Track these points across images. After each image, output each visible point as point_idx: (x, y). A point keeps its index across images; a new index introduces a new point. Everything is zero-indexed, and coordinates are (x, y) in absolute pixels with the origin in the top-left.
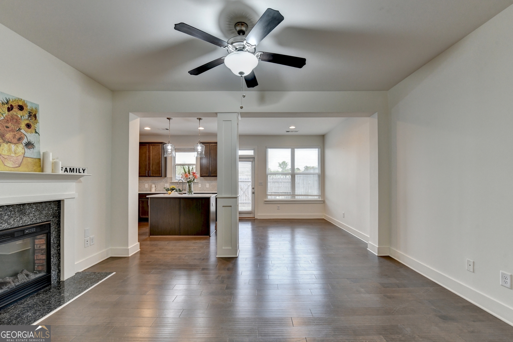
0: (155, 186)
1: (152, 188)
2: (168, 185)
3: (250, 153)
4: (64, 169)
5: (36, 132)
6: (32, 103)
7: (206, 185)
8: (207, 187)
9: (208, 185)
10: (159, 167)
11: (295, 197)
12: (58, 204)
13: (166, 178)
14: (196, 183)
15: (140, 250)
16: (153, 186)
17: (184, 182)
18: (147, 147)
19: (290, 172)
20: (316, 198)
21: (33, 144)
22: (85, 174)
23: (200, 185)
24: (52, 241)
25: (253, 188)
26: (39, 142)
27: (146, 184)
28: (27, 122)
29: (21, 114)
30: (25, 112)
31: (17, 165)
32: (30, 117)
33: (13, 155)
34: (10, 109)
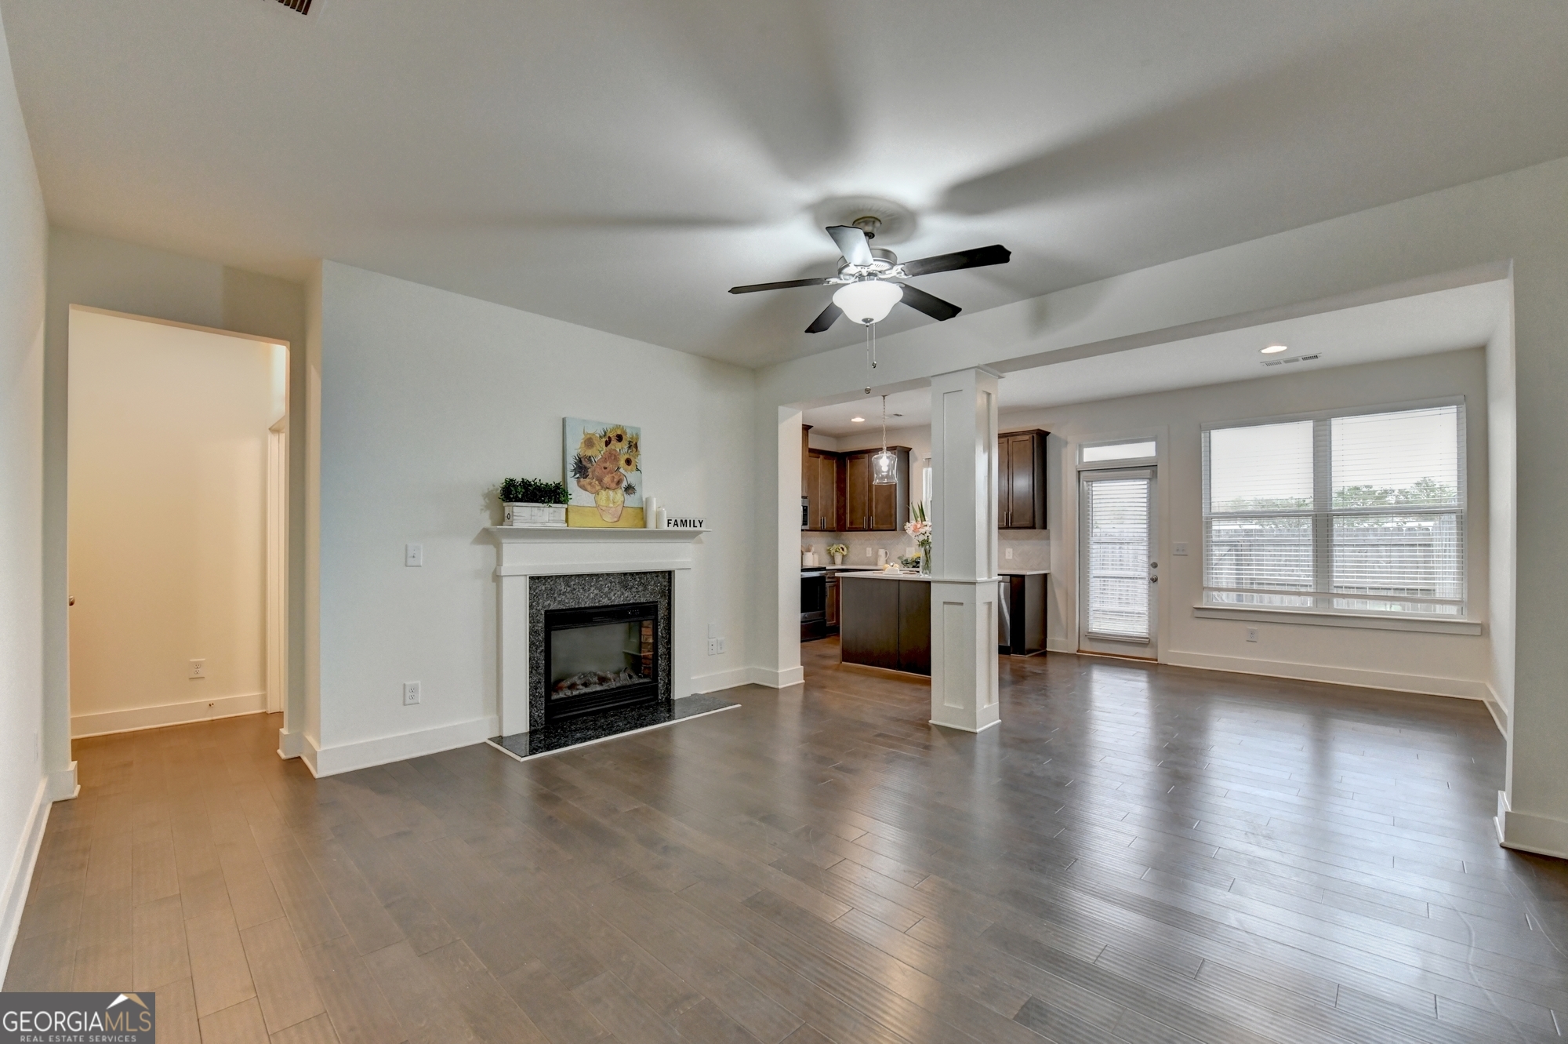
0: (886, 553)
3: (1145, 450)
4: (673, 522)
5: (637, 470)
6: (632, 428)
7: (1004, 553)
9: (1010, 553)
10: (890, 507)
11: (1330, 602)
12: (669, 575)
15: (804, 681)
16: (882, 552)
18: (866, 460)
19: (1311, 507)
20: (1450, 612)
21: (633, 488)
22: (703, 528)
24: (660, 634)
25: (1155, 565)
26: (641, 483)
27: (868, 549)
28: (626, 457)
29: (621, 448)
30: (624, 445)
31: (616, 519)
32: (630, 447)
33: (611, 505)
34: (607, 443)
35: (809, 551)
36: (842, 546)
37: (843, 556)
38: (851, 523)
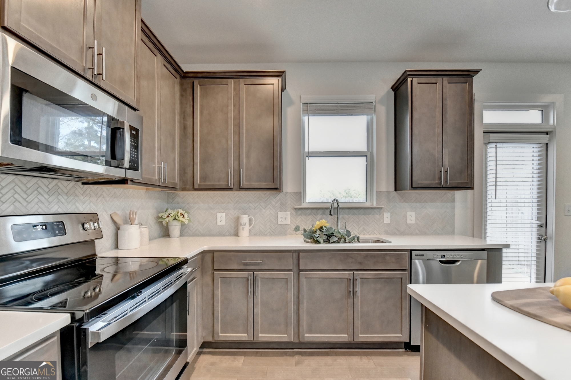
0: (250, 220)
1: (241, 228)
2: (289, 216)
7: (405, 217)
8: (409, 222)
9: (411, 217)
13: (281, 194)
14: (375, 210)
16: (245, 219)
17: (341, 208)
18: (231, 88)
23: (387, 218)
27: (219, 215)
35: (129, 221)
36: (181, 211)
37: (183, 225)
38: (204, 178)
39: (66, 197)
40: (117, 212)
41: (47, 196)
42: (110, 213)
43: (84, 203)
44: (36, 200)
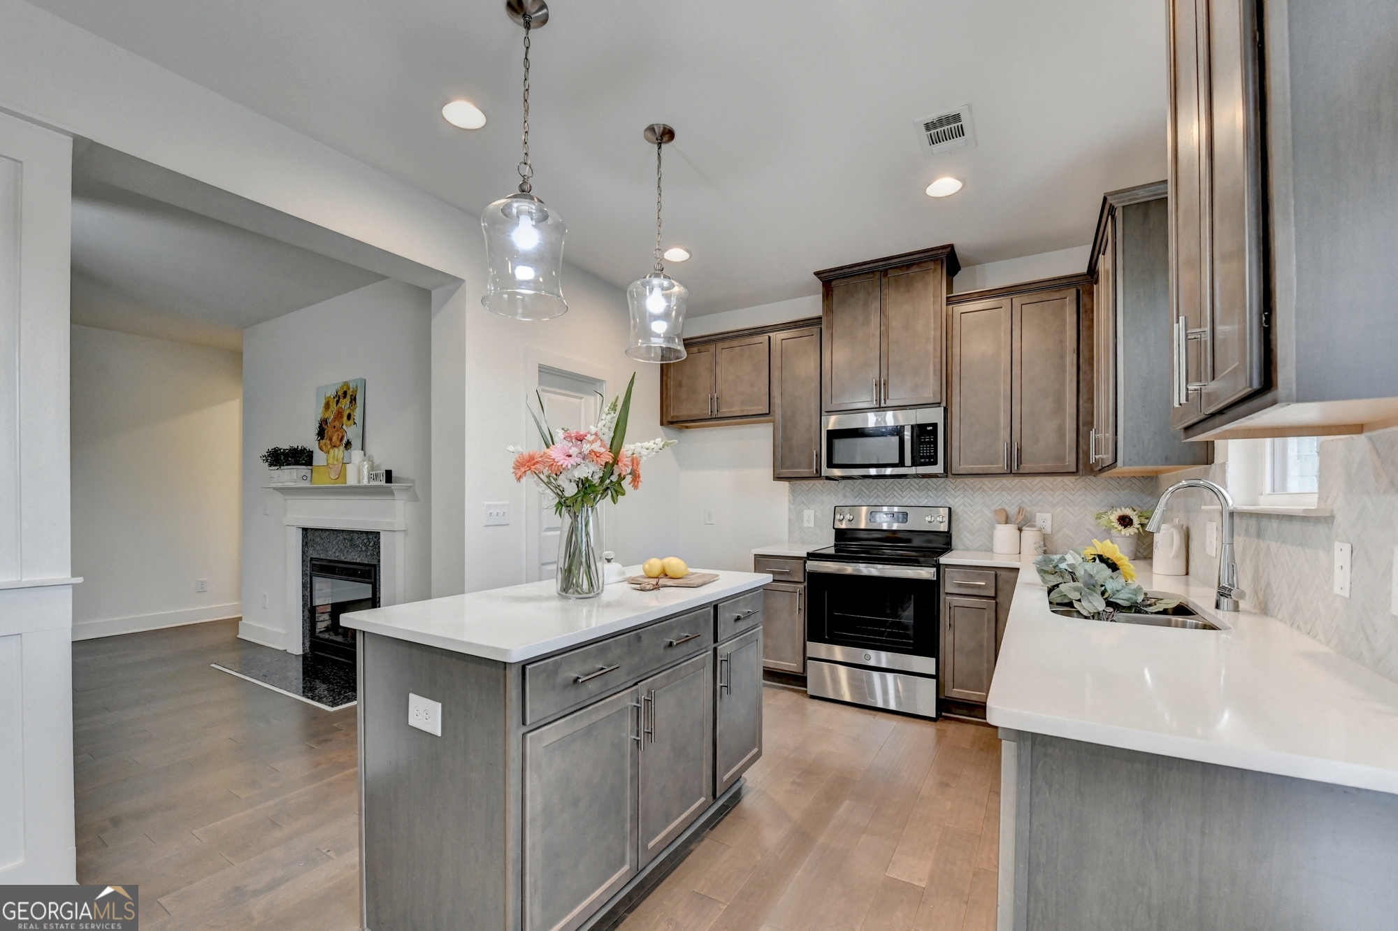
7: (1391, 572)
12: (377, 535)
21: (350, 443)
23: (1341, 568)
28: (348, 412)
29: (345, 403)
30: (348, 397)
31: (337, 476)
32: (351, 402)
33: (335, 462)
34: (338, 402)
39: (935, 492)
40: (1008, 509)
41: (917, 492)
42: (994, 508)
43: (956, 497)
44: (909, 495)
